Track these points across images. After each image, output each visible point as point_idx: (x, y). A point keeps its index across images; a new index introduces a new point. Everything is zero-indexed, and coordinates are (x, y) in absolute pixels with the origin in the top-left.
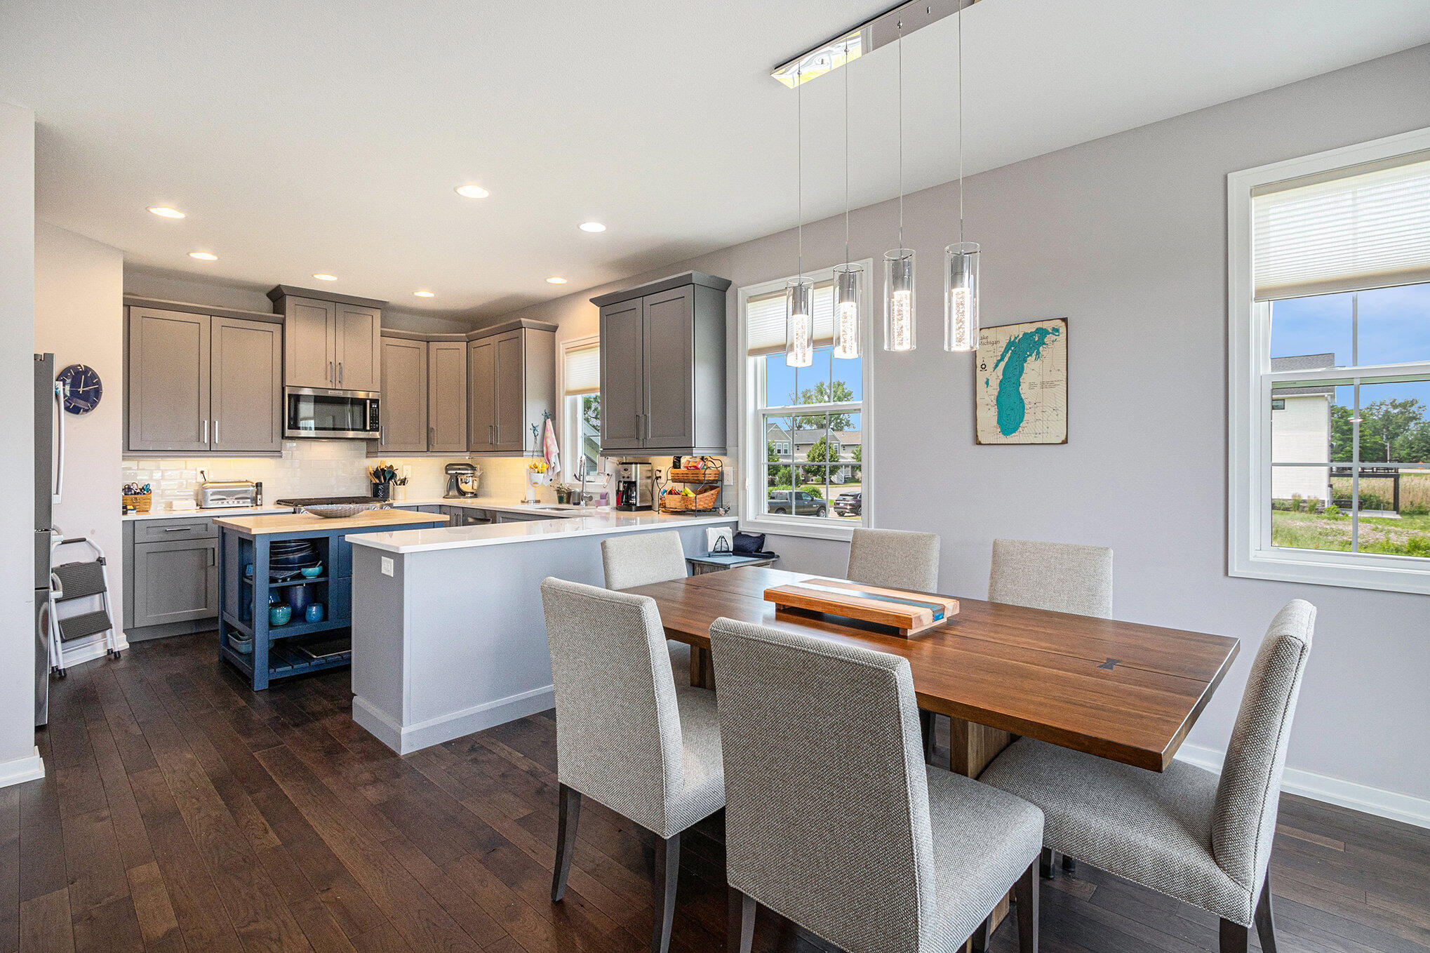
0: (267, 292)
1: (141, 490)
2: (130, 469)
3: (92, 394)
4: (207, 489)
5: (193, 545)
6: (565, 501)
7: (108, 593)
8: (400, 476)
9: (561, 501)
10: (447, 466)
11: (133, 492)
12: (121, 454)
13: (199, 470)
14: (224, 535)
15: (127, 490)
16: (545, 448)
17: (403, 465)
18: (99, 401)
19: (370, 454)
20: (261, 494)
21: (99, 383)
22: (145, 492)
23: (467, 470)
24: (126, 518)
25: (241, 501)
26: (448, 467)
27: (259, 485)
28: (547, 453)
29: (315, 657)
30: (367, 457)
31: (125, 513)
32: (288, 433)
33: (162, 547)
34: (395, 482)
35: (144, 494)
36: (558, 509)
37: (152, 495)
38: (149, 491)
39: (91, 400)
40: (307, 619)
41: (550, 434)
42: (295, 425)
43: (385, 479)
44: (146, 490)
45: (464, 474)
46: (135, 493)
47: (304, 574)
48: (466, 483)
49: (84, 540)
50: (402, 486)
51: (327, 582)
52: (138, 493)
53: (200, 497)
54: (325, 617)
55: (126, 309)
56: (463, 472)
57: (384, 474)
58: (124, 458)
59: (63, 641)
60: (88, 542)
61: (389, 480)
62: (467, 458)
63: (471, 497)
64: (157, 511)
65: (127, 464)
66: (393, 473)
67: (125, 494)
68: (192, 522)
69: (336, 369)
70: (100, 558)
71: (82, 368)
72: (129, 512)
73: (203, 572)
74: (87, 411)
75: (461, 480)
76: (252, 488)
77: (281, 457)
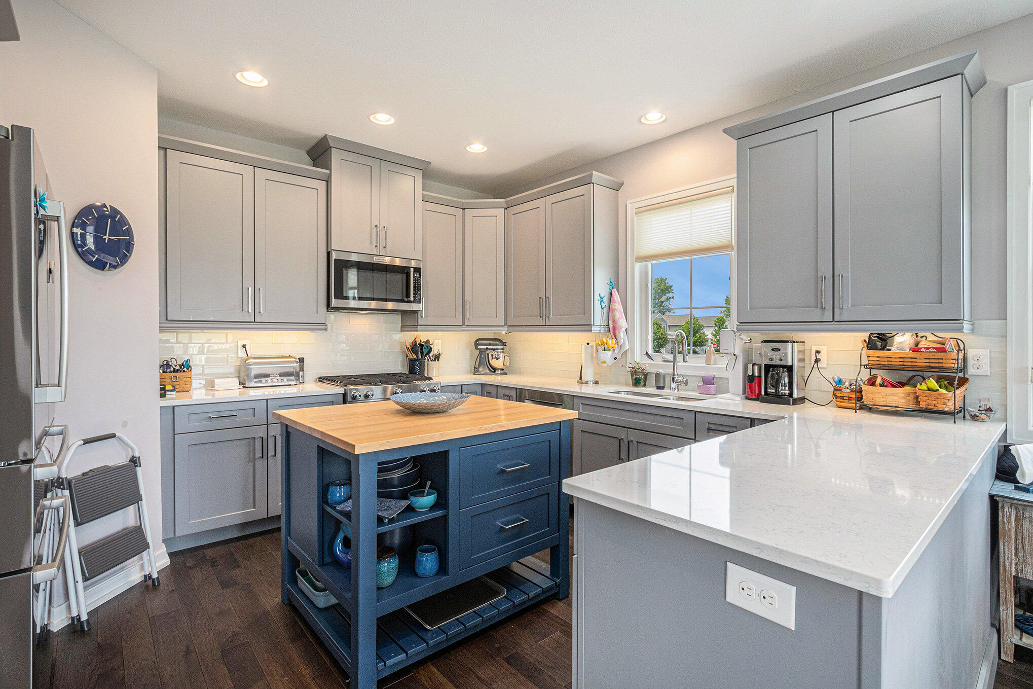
0: (308, 147)
1: (180, 366)
2: (168, 341)
3: (123, 246)
4: (250, 365)
5: (238, 433)
6: (642, 383)
7: (144, 503)
8: (435, 351)
9: (637, 383)
10: (477, 340)
11: (172, 369)
12: (158, 325)
13: (241, 343)
14: (288, 434)
15: (166, 367)
16: (611, 322)
17: (439, 341)
18: (130, 255)
19: (404, 328)
20: (303, 371)
21: (129, 232)
22: (185, 369)
23: (498, 345)
24: (165, 403)
25: (285, 379)
26: (477, 343)
27: (301, 360)
28: (614, 329)
29: (428, 627)
30: (402, 331)
31: (163, 396)
32: (334, 302)
33: (206, 437)
34: (430, 357)
35: (184, 371)
36: (635, 394)
37: (193, 372)
38: (189, 367)
39: (121, 254)
40: (417, 571)
41: (618, 306)
42: (340, 294)
43: (422, 353)
44: (185, 367)
45: (494, 350)
46: (175, 371)
47: (415, 506)
48: (497, 359)
49: (113, 436)
50: (437, 362)
51: (445, 518)
52: (178, 371)
53: (242, 374)
54: (443, 568)
55: (162, 152)
56: (494, 347)
57: (422, 349)
58: (162, 329)
59: (85, 579)
60: (119, 438)
61: (425, 356)
62: (504, 332)
63: (501, 374)
64: (198, 394)
65: (165, 336)
66: (431, 348)
67: (163, 372)
68: (240, 406)
69: (380, 233)
70: (133, 457)
71: (108, 211)
72: (167, 393)
73: (251, 464)
74: (115, 267)
75: (492, 355)
76: (295, 364)
77: (326, 330)
